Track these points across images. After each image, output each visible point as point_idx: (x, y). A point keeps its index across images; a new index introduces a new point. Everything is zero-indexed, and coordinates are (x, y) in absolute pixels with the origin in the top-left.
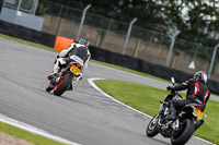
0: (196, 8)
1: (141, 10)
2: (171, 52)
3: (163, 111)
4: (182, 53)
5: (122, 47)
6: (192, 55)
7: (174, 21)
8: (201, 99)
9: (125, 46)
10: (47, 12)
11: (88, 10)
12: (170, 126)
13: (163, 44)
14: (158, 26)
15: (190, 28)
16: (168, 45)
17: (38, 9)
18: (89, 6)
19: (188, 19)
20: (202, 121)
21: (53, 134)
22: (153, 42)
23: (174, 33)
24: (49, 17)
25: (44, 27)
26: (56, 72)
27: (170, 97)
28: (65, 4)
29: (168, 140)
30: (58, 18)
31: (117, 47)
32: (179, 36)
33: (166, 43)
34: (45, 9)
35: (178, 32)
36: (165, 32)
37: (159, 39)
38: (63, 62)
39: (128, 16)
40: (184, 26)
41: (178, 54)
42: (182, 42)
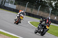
0: (57, 3)
1: (42, 3)
2: (50, 14)
3: (39, 27)
4: (53, 15)
5: (37, 13)
6: (55, 15)
7: (51, 6)
8: (48, 24)
9: (38, 13)
10: (17, 4)
11: (28, 4)
12: (40, 31)
13: (48, 12)
14: (47, 8)
15: (55, 8)
16: (49, 13)
17: (15, 3)
18: (28, 2)
19: (54, 6)
20: (49, 29)
21: (19, 36)
22: (45, 12)
23: (51, 9)
24: (18, 5)
25: (16, 8)
26: (16, 18)
27: (40, 23)
28: (22, 2)
29: (40, 34)
30: (20, 6)
31: (36, 13)
32: (52, 10)
33: (49, 12)
34: (17, 3)
35: (52, 9)
36: (48, 9)
37: (47, 11)
38: (18, 16)
39: (38, 5)
40: (53, 8)
41: (52, 15)
42: (53, 12)
